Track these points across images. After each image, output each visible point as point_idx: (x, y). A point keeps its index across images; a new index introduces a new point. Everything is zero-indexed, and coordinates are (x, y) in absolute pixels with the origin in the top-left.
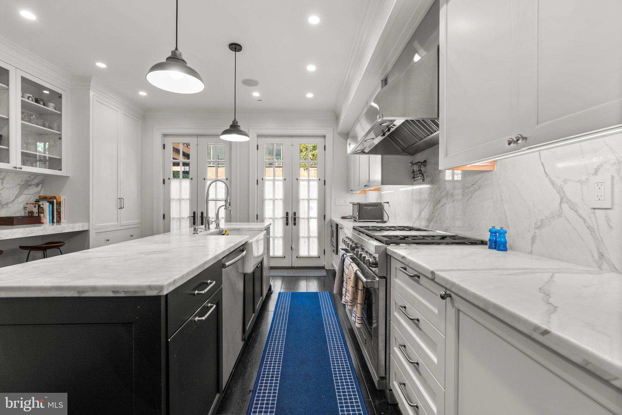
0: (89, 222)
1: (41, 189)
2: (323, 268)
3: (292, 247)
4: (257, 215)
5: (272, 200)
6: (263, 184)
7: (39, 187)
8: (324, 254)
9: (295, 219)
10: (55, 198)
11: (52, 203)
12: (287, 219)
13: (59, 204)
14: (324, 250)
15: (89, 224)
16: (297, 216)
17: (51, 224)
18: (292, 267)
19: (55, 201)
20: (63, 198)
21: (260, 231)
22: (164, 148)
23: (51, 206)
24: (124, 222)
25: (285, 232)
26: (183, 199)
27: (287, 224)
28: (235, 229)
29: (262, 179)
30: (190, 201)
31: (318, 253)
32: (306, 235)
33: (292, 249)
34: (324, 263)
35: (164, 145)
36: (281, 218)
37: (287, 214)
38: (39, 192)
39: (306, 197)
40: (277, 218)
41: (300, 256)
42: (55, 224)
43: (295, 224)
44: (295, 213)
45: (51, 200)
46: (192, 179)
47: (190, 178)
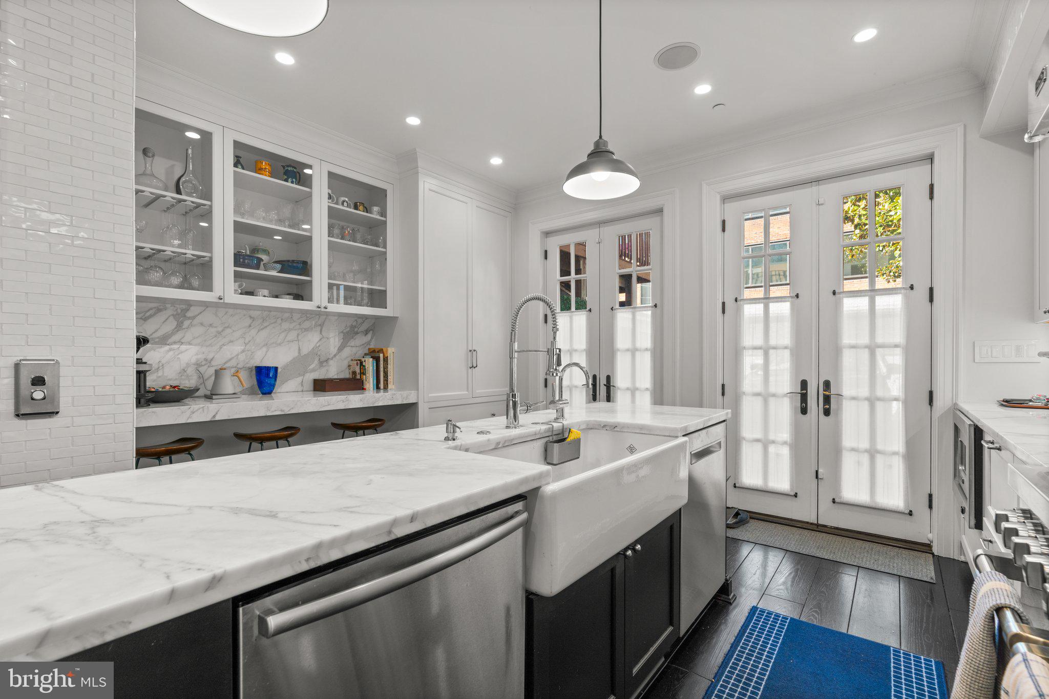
0: (418, 390)
1: (372, 338)
2: (926, 548)
3: (817, 472)
4: (723, 386)
5: (760, 348)
6: (738, 312)
7: (369, 336)
8: (930, 507)
9: (827, 399)
10: (381, 351)
11: (377, 360)
12: (804, 398)
13: (386, 360)
14: (930, 496)
15: (418, 393)
16: (833, 390)
17: (375, 391)
18: (818, 525)
19: (381, 355)
20: (390, 351)
21: (670, 436)
22: (546, 258)
23: (375, 364)
24: (479, 391)
25: (797, 430)
26: (576, 350)
27: (804, 411)
28: (605, 426)
29: (736, 300)
30: (586, 353)
31: (906, 501)
32: (865, 444)
33: (817, 477)
34: (930, 536)
35: (546, 252)
36: (785, 395)
37: (804, 384)
38: (369, 343)
39: (865, 340)
40: (774, 395)
41: (842, 500)
42: (382, 391)
43: (827, 412)
44: (827, 384)
45: (377, 355)
46: (590, 310)
47: (588, 309)
